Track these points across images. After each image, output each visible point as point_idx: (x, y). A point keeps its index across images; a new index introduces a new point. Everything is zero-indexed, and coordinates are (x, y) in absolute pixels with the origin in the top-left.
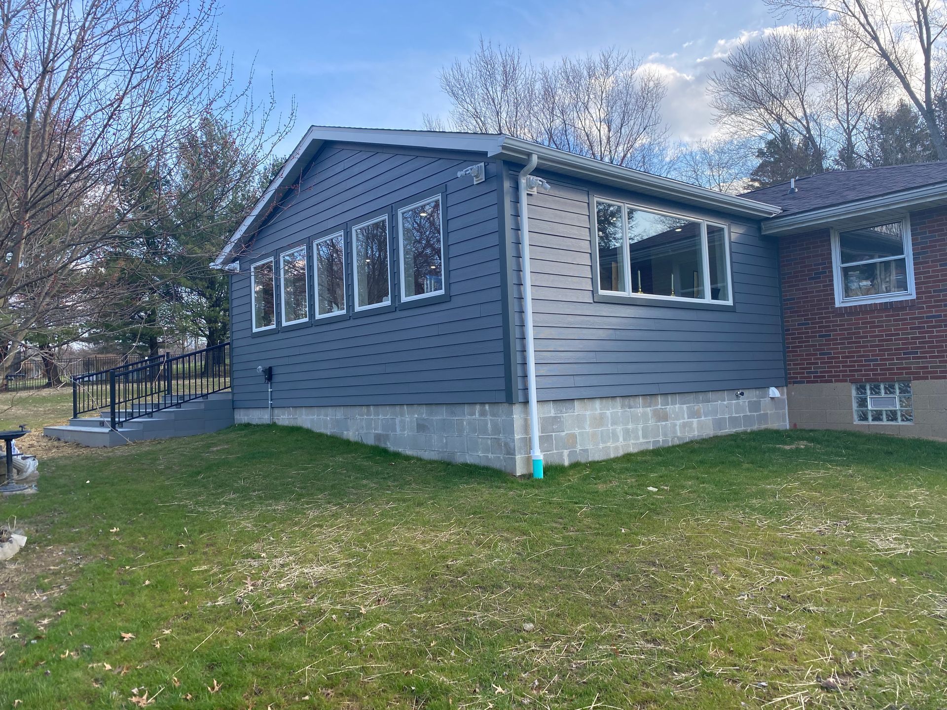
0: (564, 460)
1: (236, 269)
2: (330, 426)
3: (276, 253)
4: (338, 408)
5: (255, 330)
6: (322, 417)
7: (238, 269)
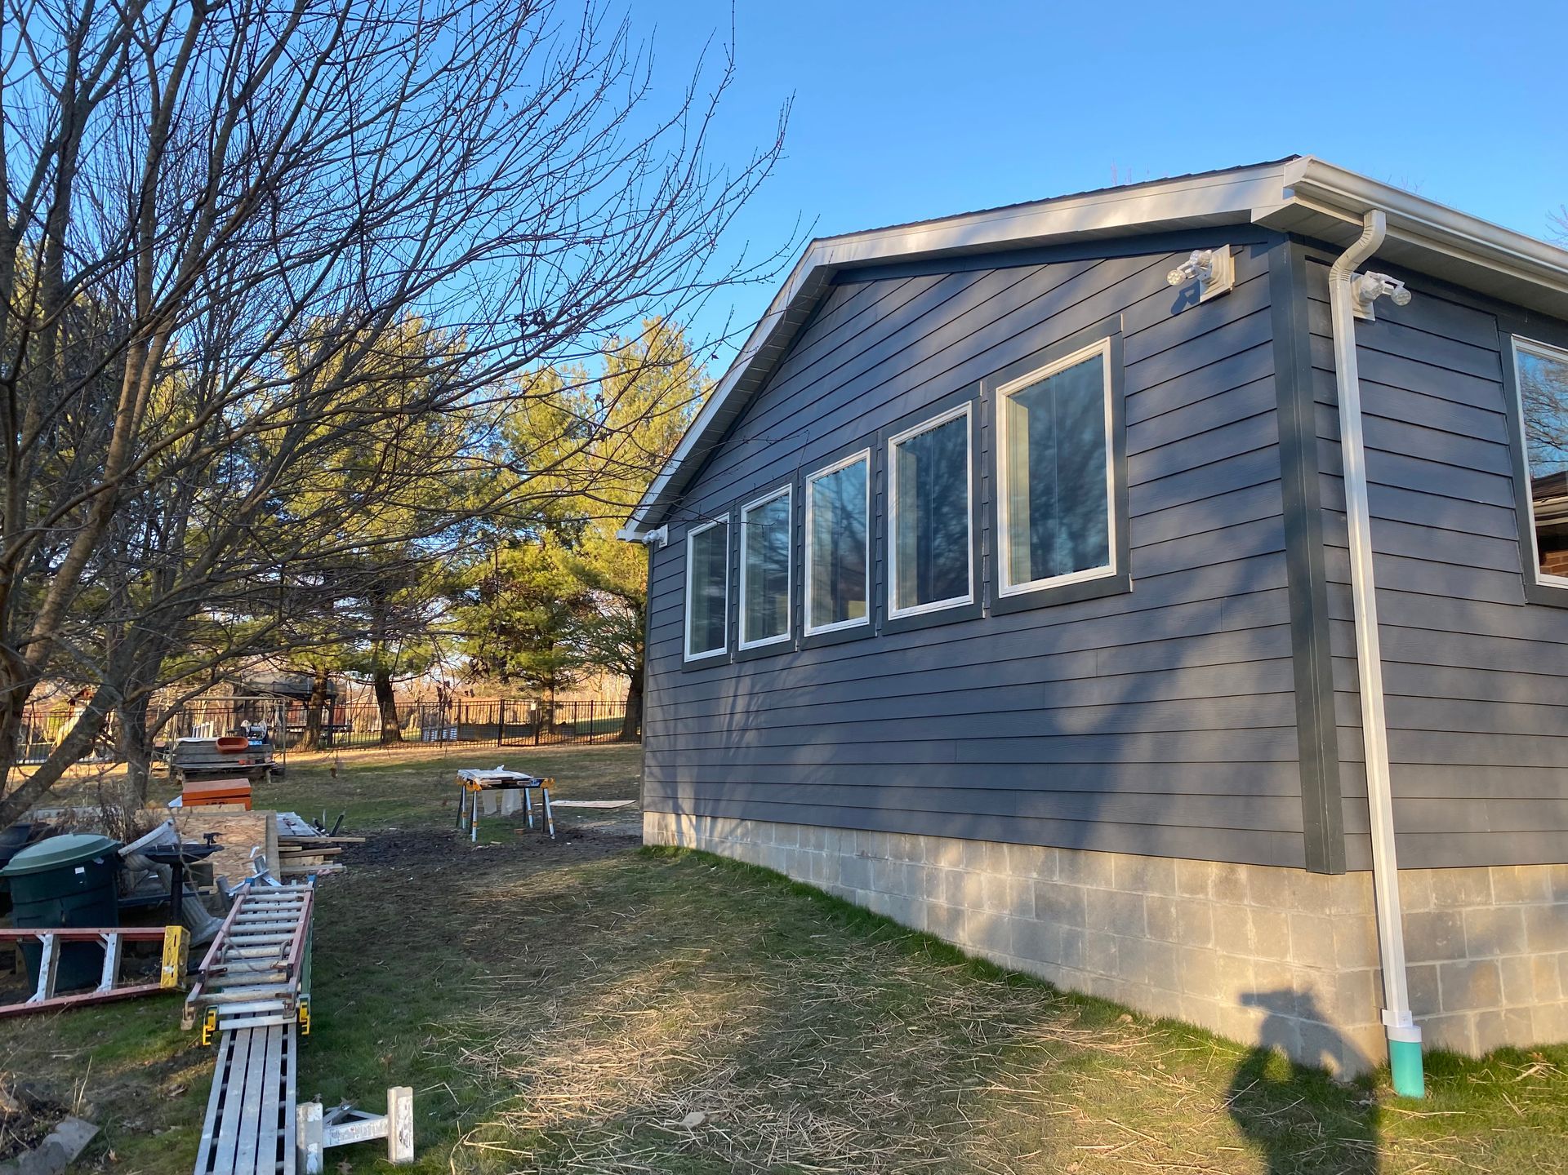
0: (1468, 1039)
1: (661, 540)
2: (825, 871)
3: (734, 507)
4: (845, 833)
5: (689, 657)
6: (811, 850)
7: (666, 541)
